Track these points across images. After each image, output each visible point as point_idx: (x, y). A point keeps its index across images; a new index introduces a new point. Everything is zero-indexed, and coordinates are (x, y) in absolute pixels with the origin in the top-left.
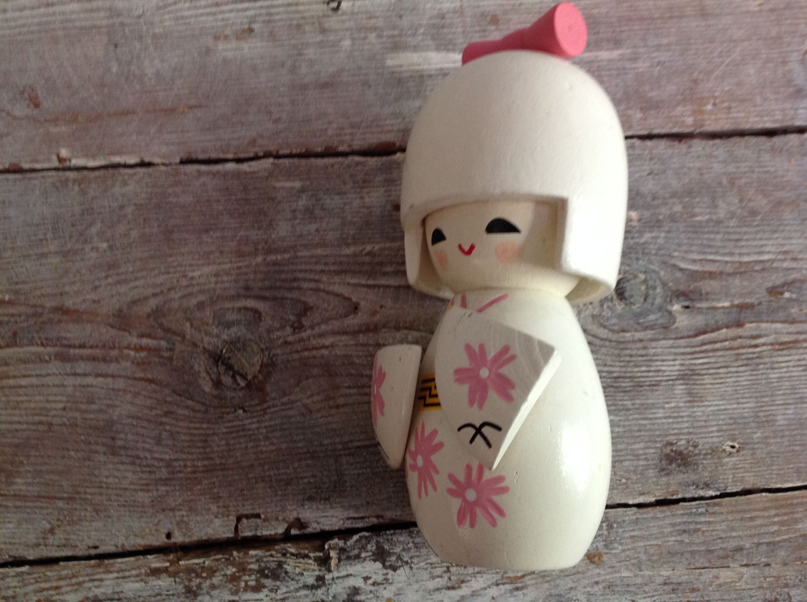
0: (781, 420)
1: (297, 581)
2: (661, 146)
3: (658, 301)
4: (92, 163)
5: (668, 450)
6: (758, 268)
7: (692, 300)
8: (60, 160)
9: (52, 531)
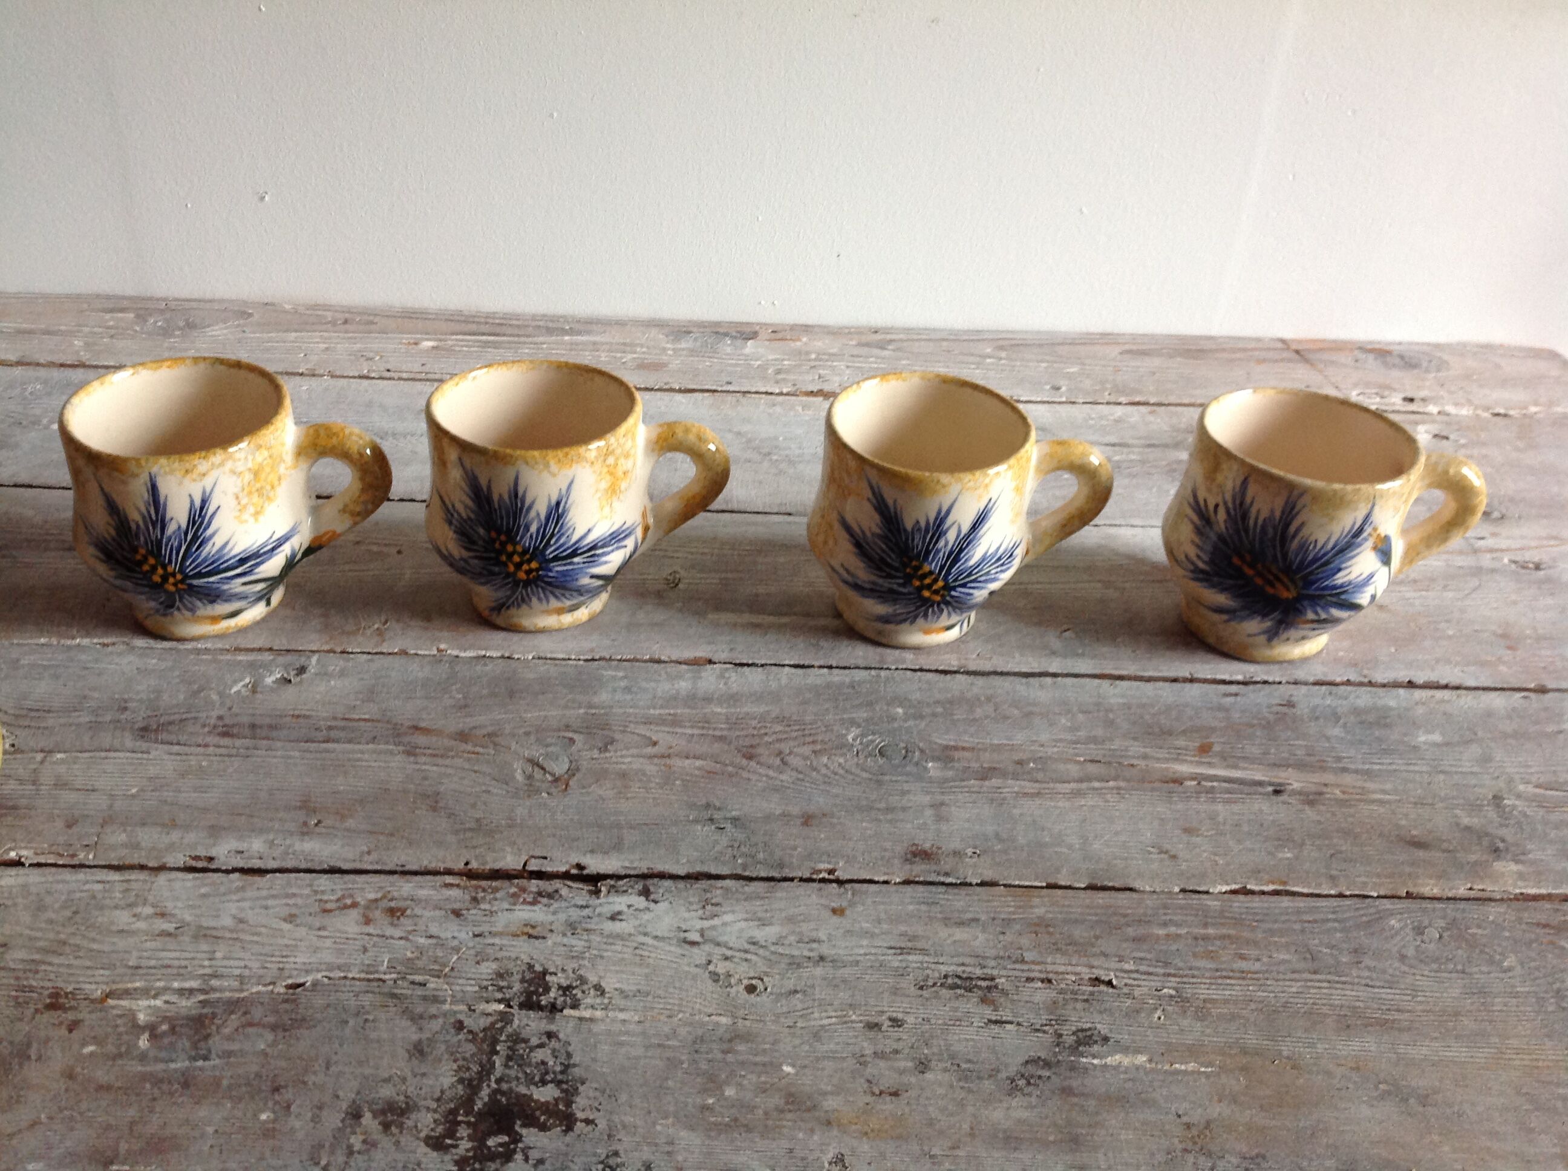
0: (1021, 840)
1: (569, 902)
2: (930, 675)
3: (916, 759)
4: (462, 654)
5: (914, 848)
6: (1007, 748)
7: (946, 762)
8: (439, 650)
9: (369, 853)
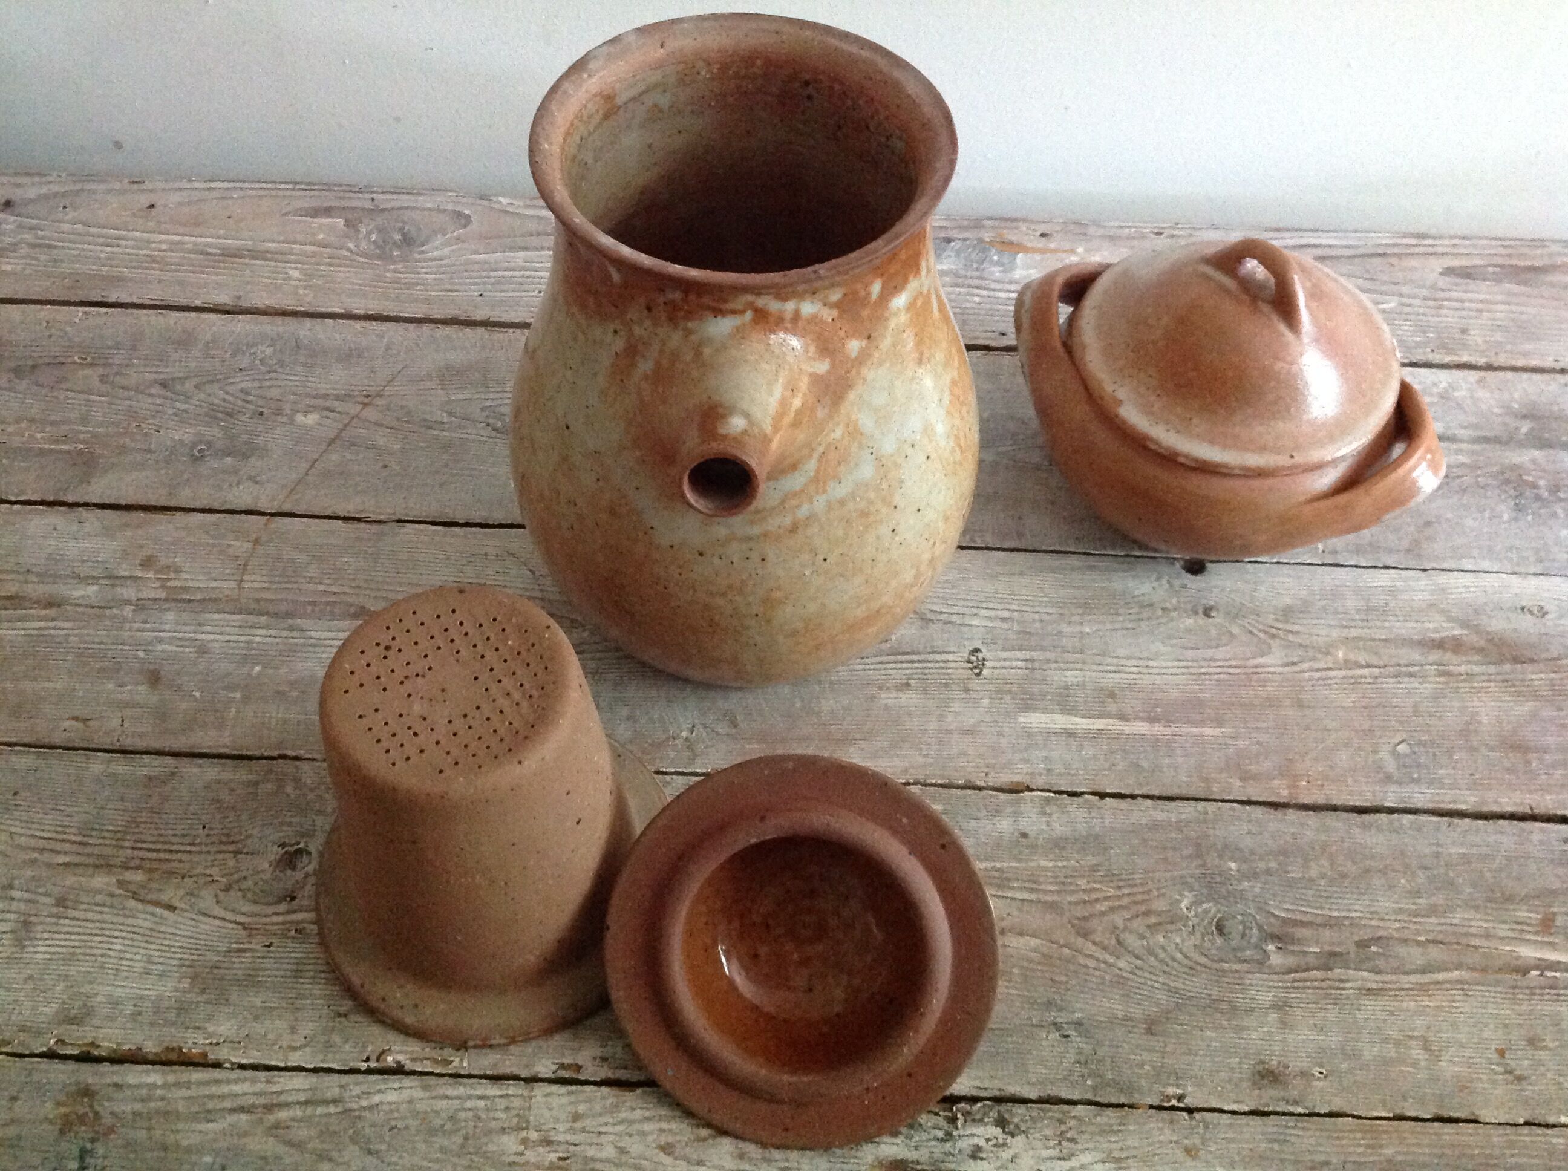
0: (1367, 1056)
1: (929, 1133)
2: (1258, 811)
3: (1254, 940)
5: (1261, 1066)
6: (1347, 923)
7: (1286, 943)
